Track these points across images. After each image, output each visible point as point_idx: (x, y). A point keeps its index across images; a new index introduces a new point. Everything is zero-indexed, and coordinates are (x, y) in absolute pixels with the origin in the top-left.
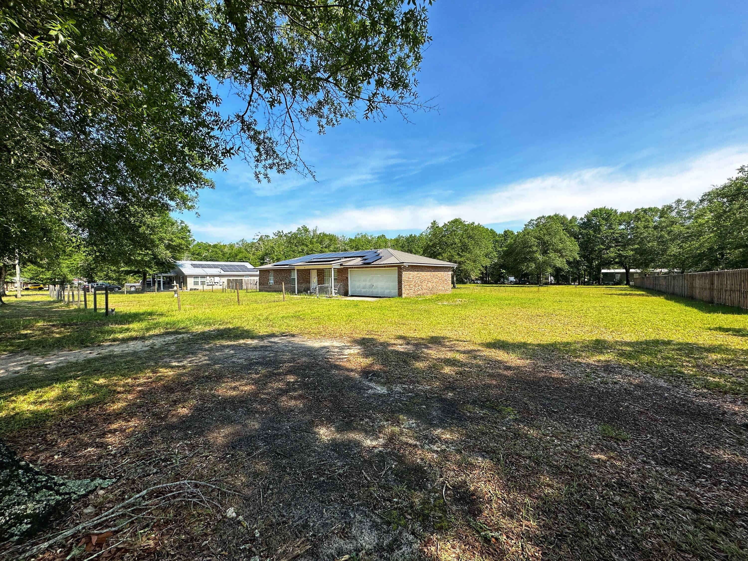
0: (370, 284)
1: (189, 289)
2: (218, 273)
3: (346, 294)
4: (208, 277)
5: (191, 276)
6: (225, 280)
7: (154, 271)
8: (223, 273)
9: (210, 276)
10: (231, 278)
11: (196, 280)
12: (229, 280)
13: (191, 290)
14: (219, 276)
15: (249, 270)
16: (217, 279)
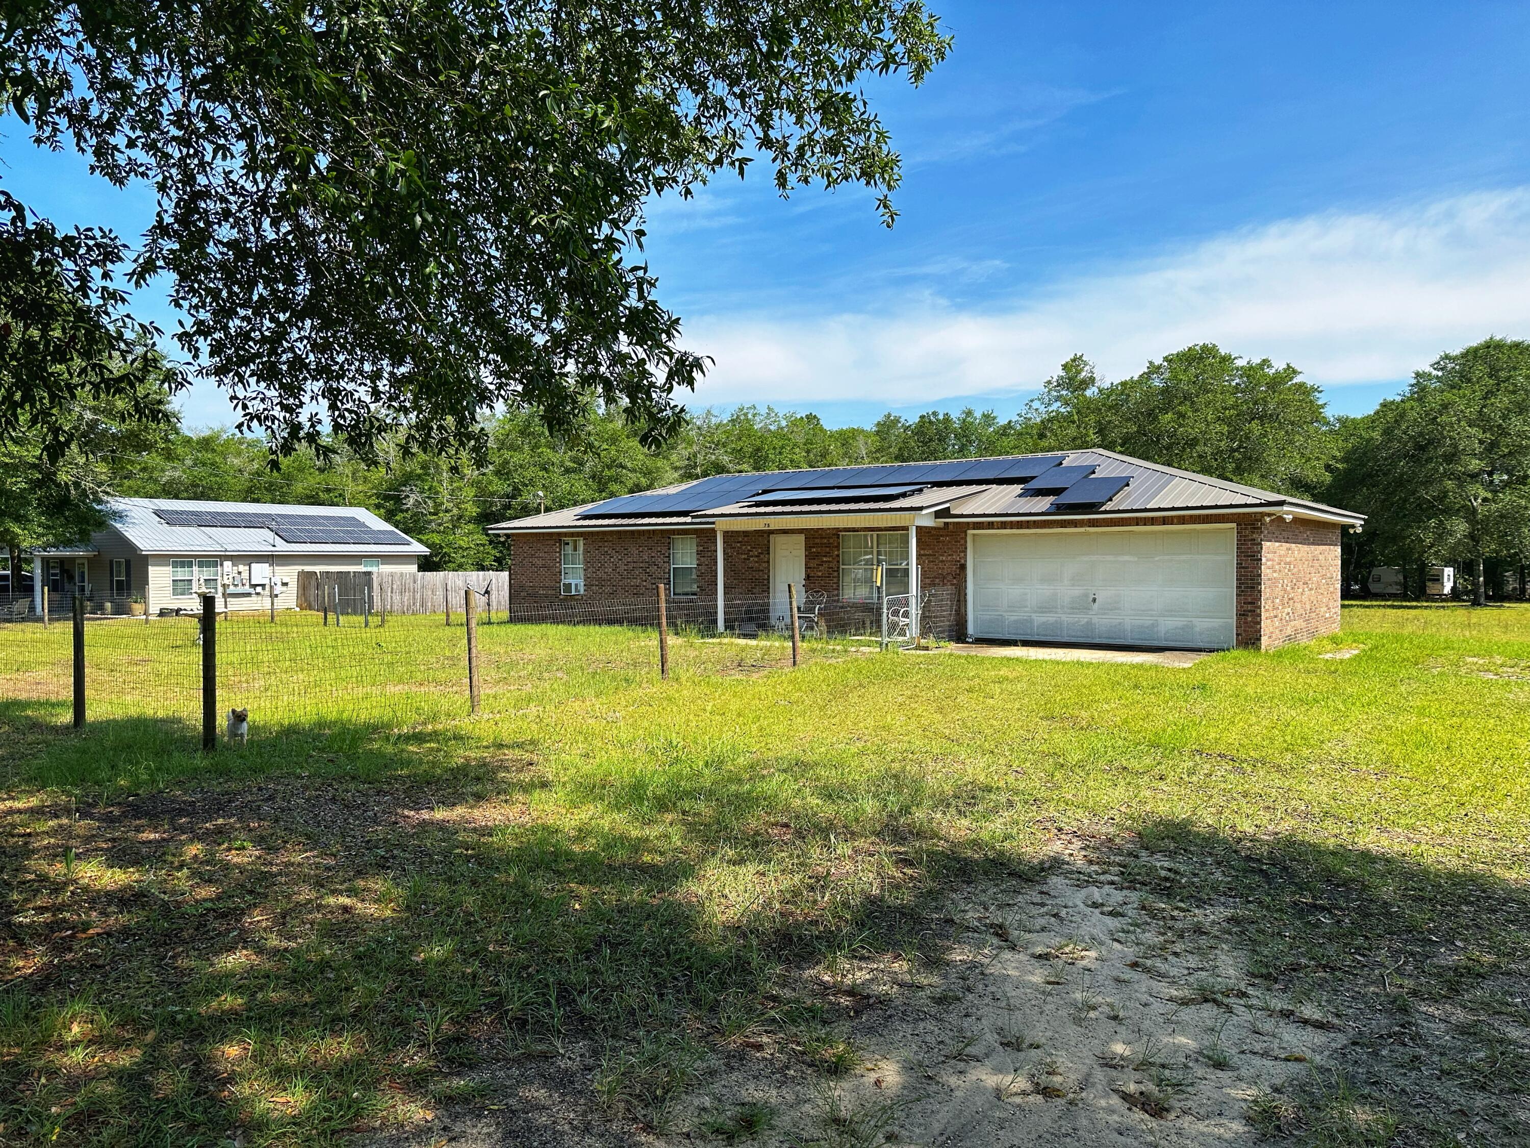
0: (1077, 591)
1: (154, 609)
2: (267, 548)
3: (959, 634)
4: (228, 564)
5: (163, 559)
6: (290, 574)
7: (39, 536)
8: (282, 547)
9: (237, 559)
10: (318, 569)
11: (182, 574)
12: (305, 579)
13: (162, 613)
14: (271, 559)
15: (378, 538)
16: (261, 572)
